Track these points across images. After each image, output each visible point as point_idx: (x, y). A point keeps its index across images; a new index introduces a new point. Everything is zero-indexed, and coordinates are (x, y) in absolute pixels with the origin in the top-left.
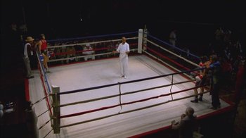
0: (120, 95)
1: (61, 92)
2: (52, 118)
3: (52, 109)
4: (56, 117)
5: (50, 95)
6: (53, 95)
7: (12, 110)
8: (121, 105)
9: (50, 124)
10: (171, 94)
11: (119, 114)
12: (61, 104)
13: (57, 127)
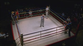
0: (41, 34)
1: (23, 35)
2: (21, 42)
5: (20, 36)
10: (57, 33)
12: (23, 38)
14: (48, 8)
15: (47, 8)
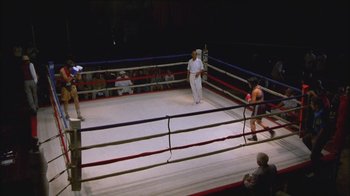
0: (169, 133)
3: (69, 153)
4: (76, 166)
6: (71, 132)
7: (11, 161)
8: (170, 149)
9: (65, 175)
10: (244, 135)
11: (168, 162)
12: (83, 145)
13: (76, 181)
14: (198, 60)
15: (194, 59)
